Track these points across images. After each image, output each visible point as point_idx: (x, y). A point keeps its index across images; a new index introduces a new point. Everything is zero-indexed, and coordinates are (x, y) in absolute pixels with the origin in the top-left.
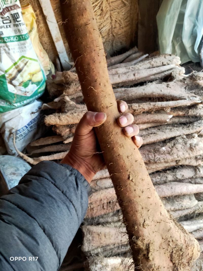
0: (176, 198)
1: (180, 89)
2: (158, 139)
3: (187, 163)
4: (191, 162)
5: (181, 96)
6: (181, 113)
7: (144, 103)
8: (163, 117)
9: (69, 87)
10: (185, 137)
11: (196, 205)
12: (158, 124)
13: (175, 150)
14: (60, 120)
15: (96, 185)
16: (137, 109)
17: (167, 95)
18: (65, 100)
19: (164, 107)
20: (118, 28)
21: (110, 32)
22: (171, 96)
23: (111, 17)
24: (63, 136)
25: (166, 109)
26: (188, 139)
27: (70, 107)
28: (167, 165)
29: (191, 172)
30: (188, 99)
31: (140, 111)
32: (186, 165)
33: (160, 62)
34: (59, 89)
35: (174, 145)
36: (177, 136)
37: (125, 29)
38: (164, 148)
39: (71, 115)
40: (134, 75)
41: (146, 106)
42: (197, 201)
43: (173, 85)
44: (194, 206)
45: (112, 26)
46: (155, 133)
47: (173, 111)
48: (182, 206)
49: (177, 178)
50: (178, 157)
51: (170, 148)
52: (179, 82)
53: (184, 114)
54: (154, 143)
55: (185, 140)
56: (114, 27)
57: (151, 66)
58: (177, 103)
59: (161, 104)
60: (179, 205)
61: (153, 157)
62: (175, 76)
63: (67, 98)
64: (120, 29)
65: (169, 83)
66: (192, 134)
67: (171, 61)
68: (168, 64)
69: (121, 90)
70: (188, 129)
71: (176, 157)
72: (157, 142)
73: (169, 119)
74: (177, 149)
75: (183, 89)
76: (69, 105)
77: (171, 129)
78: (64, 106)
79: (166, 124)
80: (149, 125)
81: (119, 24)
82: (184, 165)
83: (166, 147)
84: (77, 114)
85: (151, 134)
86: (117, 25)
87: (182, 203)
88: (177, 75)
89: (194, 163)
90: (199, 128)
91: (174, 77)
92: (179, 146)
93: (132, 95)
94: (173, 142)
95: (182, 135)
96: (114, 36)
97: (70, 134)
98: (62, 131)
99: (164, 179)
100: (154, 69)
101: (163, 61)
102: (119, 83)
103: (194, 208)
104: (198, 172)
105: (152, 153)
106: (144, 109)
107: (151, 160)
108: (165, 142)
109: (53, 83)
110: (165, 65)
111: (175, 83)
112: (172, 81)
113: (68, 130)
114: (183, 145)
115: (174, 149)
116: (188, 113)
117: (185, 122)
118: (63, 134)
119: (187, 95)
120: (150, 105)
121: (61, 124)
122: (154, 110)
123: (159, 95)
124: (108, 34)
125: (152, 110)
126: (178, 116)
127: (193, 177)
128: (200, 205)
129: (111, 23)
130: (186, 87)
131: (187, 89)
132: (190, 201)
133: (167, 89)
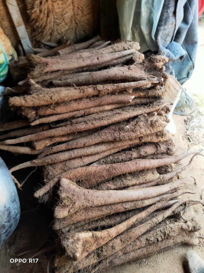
0: (141, 173)
1: (140, 71)
2: (122, 118)
3: (149, 139)
4: (152, 138)
5: (141, 77)
6: (142, 94)
7: (108, 85)
8: (125, 97)
9: (33, 69)
10: (146, 115)
11: (158, 178)
12: (122, 105)
13: (138, 128)
14: (26, 101)
15: (65, 166)
16: (102, 90)
17: (129, 77)
18: (30, 83)
19: (126, 88)
20: (80, 15)
21: (73, 19)
22: (132, 77)
23: (73, 3)
24: (29, 119)
25: (128, 89)
26: (149, 117)
27: (35, 89)
28: (131, 143)
29: (153, 149)
30: (147, 80)
31: (104, 92)
32: (149, 142)
33: (122, 46)
34: (23, 73)
35: (137, 122)
36: (139, 115)
37: (87, 17)
38: (127, 126)
39: (36, 96)
40: (98, 59)
41: (110, 87)
42: (159, 174)
43: (134, 67)
44: (157, 179)
45: (75, 13)
46: (119, 113)
47: (135, 92)
48: (146, 180)
49: (140, 154)
50: (141, 134)
51: (133, 126)
52: (140, 65)
53: (145, 95)
54: (118, 123)
55: (146, 118)
56: (76, 13)
57: (113, 51)
58: (138, 83)
59: (123, 85)
60: (143, 179)
61: (118, 135)
62: (135, 59)
63: (32, 81)
64: (82, 17)
65: (131, 66)
66: (152, 112)
67: (132, 46)
68: (129, 49)
69: (86, 74)
70: (149, 108)
71: (139, 134)
72: (122, 121)
73: (131, 99)
74: (139, 126)
75: (143, 72)
76: (34, 88)
77: (134, 109)
78: (29, 88)
79: (129, 104)
80: (113, 106)
81: (82, 11)
82: (146, 142)
83: (130, 125)
84: (42, 95)
85: (116, 114)
86: (80, 12)
87: (146, 177)
88: (138, 59)
89: (155, 140)
90: (158, 106)
91: (135, 61)
92: (141, 124)
93: (96, 77)
94: (136, 120)
95: (143, 113)
96: (77, 23)
97: (36, 116)
98: (28, 113)
99: (130, 156)
100: (116, 53)
101: (124, 46)
102: (83, 67)
103: (156, 181)
104: (159, 148)
105: (117, 132)
106: (108, 90)
107: (117, 138)
108: (128, 121)
109: (17, 67)
110: (126, 50)
111: (136, 66)
112: (133, 64)
113: (34, 112)
114: (144, 122)
115: (137, 126)
116: (148, 94)
117: (146, 103)
118: (29, 117)
119: (147, 76)
120: (114, 86)
121: (27, 105)
122: (118, 91)
123: (122, 76)
124: (71, 21)
125: (116, 90)
126: (140, 97)
127: (155, 153)
128: (161, 178)
129: (73, 10)
130: (146, 69)
131: (146, 72)
132: (153, 175)
133: (129, 71)
